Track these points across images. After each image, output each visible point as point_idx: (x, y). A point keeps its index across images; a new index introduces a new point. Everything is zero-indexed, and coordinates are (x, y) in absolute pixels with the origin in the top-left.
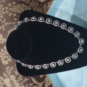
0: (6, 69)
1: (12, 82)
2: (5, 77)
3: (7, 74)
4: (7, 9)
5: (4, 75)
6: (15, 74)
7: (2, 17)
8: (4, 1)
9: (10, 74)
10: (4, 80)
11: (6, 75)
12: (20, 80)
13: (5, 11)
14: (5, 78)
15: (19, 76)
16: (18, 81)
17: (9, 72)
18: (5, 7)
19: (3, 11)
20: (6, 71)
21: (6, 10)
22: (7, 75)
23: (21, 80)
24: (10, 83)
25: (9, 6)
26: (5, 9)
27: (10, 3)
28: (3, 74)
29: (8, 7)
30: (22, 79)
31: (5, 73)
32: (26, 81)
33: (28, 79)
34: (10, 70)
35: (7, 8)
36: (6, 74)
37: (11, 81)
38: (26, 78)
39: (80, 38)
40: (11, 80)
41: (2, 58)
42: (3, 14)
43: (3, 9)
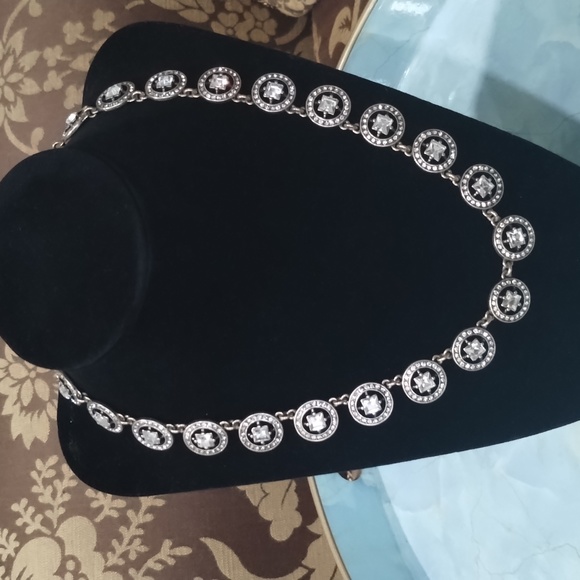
0: (34, 474)
1: (70, 565)
2: (29, 531)
3: (41, 508)
4: (51, 63)
5: (18, 515)
6: (91, 513)
7: (18, 114)
8: (36, 10)
9: (62, 511)
10: (17, 550)
11: (33, 517)
12: (125, 555)
13: (39, 71)
14: (23, 539)
15: (122, 529)
16: (113, 559)
17: (54, 495)
18: (41, 48)
19: (28, 75)
20: (35, 489)
21: (48, 69)
22: (39, 517)
23: (133, 556)
24: (61, 572)
25: (69, 40)
26: (41, 61)
27: (74, 21)
28: (15, 507)
29: (58, 49)
30: (143, 549)
31: (24, 502)
32: (171, 562)
33: (185, 551)
34: (60, 485)
35: (53, 54)
36: (31, 510)
37: (65, 559)
38: (167, 543)
39: (503, 215)
40: (68, 553)
41: (12, 394)
42: (23, 97)
43: (29, 61)
